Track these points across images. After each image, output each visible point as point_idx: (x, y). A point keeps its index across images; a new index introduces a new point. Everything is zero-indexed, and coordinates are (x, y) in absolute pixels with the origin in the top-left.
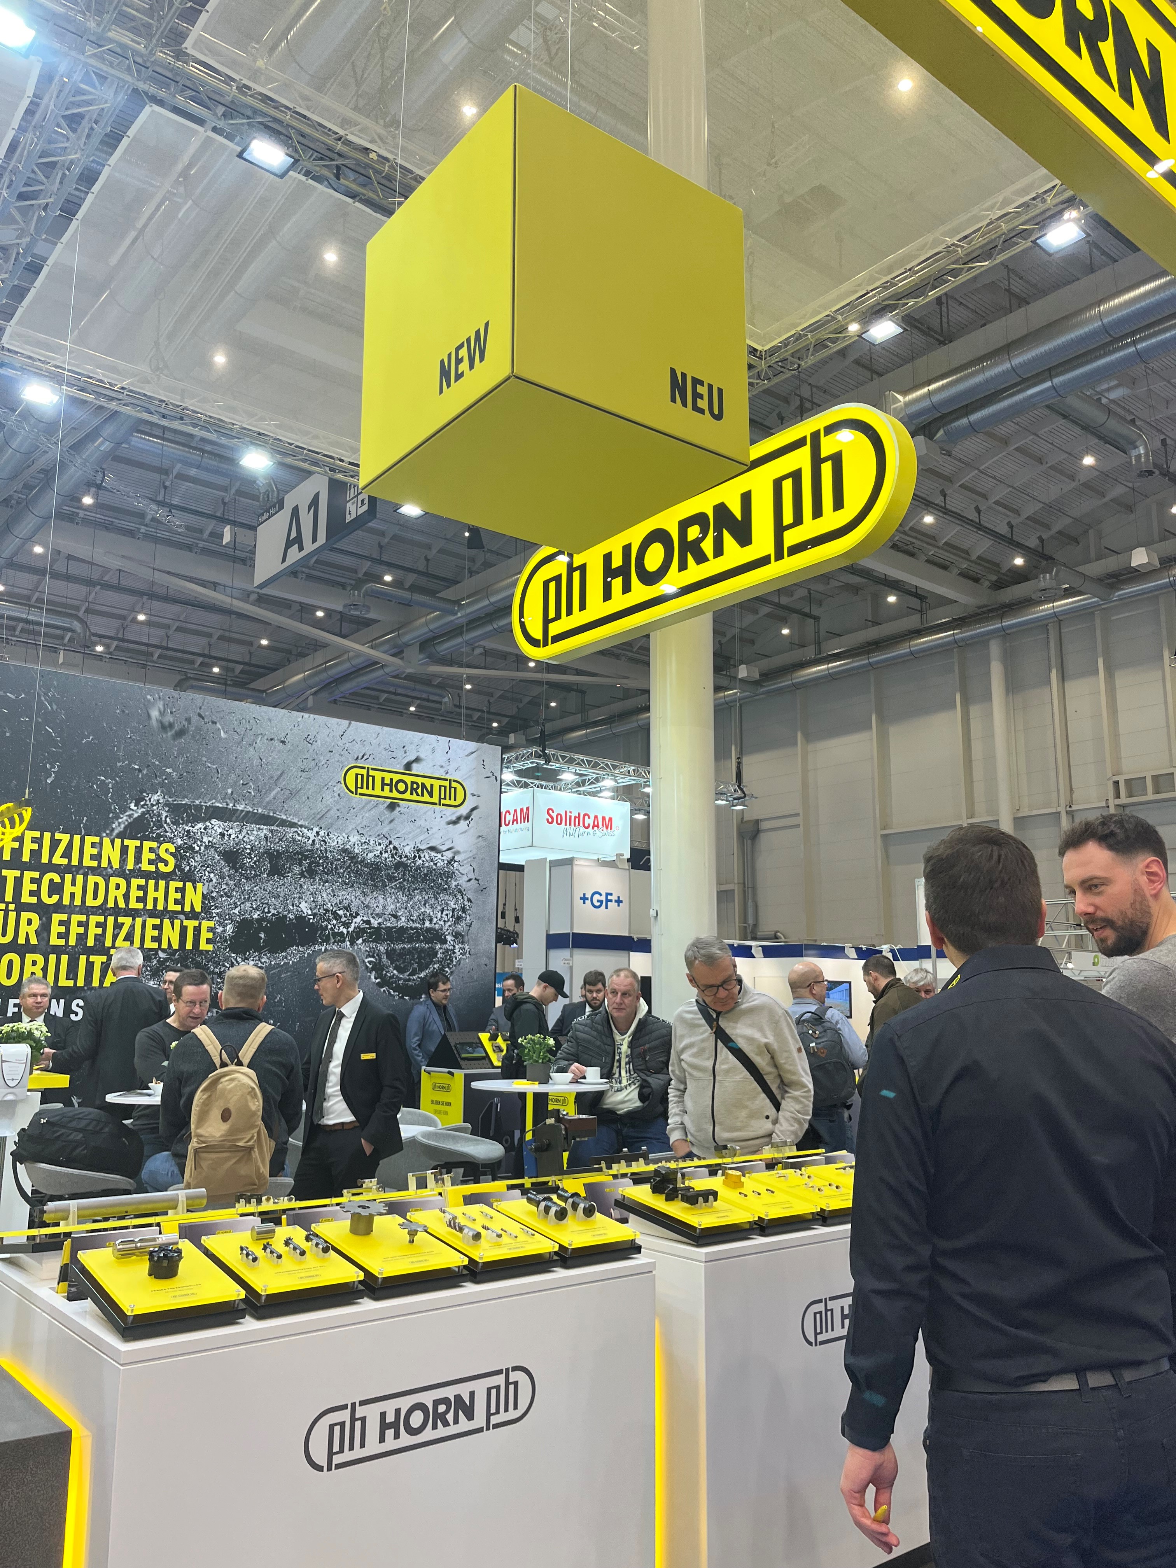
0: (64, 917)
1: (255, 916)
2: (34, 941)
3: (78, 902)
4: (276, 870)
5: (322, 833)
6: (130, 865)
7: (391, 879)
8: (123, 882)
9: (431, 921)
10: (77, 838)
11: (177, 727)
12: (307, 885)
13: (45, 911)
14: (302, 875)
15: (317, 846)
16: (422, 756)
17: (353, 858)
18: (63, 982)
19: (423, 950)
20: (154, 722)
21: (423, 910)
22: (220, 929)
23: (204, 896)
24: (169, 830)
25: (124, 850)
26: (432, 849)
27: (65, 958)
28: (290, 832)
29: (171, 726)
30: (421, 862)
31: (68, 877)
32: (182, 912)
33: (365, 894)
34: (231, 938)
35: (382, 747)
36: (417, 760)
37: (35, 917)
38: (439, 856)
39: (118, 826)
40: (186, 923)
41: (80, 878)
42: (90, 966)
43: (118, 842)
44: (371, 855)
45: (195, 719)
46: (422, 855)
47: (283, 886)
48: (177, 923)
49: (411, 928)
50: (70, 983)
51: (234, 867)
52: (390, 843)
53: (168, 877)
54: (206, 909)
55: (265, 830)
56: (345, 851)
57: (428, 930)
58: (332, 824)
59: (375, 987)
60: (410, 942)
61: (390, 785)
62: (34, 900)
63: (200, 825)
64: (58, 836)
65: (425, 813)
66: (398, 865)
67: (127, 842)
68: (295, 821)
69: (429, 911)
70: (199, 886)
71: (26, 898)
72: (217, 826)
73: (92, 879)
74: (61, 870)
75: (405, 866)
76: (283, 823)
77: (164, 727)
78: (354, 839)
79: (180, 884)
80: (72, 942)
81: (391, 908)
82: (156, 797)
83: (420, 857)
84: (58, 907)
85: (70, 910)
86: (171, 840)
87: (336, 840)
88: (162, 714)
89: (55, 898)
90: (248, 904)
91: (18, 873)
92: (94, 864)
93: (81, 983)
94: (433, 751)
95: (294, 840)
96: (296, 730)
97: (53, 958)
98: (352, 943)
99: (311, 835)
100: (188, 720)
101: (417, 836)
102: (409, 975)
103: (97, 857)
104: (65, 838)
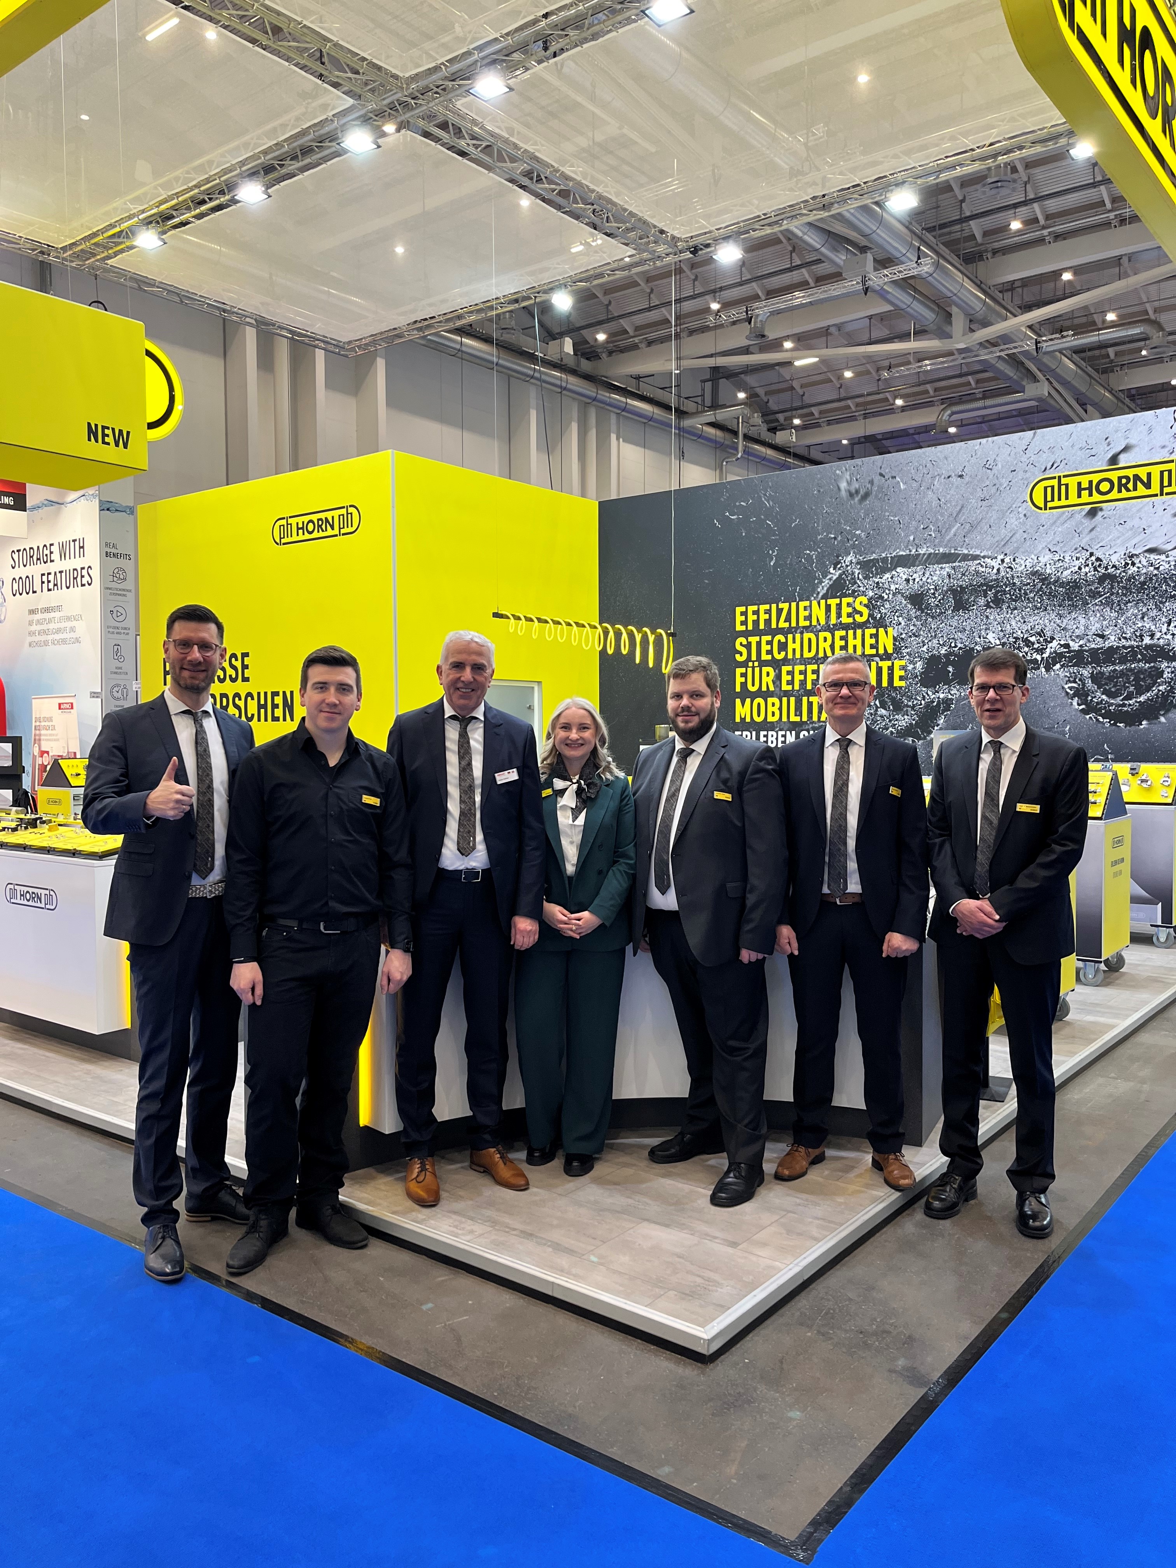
0: (790, 668)
1: (943, 652)
2: (772, 688)
3: (798, 656)
4: (961, 605)
5: (1007, 560)
6: (833, 620)
7: (1094, 594)
8: (828, 635)
9: (1152, 636)
10: (794, 605)
11: (862, 492)
12: (993, 615)
13: (776, 664)
14: (988, 606)
15: (1003, 574)
16: (1132, 441)
17: (1044, 579)
18: (794, 718)
19: (1141, 671)
20: (843, 493)
21: (1140, 625)
22: (910, 667)
23: (895, 639)
24: (862, 584)
25: (828, 608)
26: (1151, 551)
27: (792, 700)
28: (973, 565)
29: (857, 492)
30: (1135, 569)
31: (790, 636)
32: (877, 655)
33: (1061, 616)
34: (922, 673)
35: (1077, 447)
36: (1126, 449)
37: (770, 670)
38: (1163, 557)
39: (822, 590)
40: (881, 664)
41: (798, 636)
42: (810, 704)
43: (823, 602)
44: (1066, 573)
45: (877, 479)
46: (1136, 561)
47: (969, 620)
48: (873, 664)
49: (1124, 647)
50: (798, 719)
51: (920, 609)
52: (1092, 554)
53: (863, 626)
54: (897, 649)
55: (947, 568)
56: (1034, 573)
57: (1148, 647)
58: (1018, 549)
59: (1079, 714)
60: (1120, 663)
61: (1090, 489)
62: (769, 657)
63: (888, 576)
64: (781, 606)
65: (1139, 511)
66: (1102, 580)
67: (829, 601)
68: (978, 553)
69: (1148, 624)
70: (890, 630)
71: (765, 657)
72: (902, 572)
73: (806, 636)
74: (785, 632)
75: (1112, 578)
76: (965, 558)
77: (851, 495)
78: (1045, 558)
79: (874, 631)
80: (797, 687)
81: (1095, 627)
82: (849, 558)
83: (1133, 564)
84: (785, 662)
85: (793, 662)
86: (864, 594)
87: (1024, 564)
88: (849, 483)
89: (783, 654)
90: (935, 641)
91: (757, 639)
92: (807, 623)
93: (805, 718)
94: (1150, 430)
95: (977, 572)
96: (973, 460)
97: (785, 700)
98: (1048, 669)
99: (995, 564)
100: (871, 482)
101: (1129, 539)
102: (1122, 700)
103: (809, 618)
104: (785, 606)
